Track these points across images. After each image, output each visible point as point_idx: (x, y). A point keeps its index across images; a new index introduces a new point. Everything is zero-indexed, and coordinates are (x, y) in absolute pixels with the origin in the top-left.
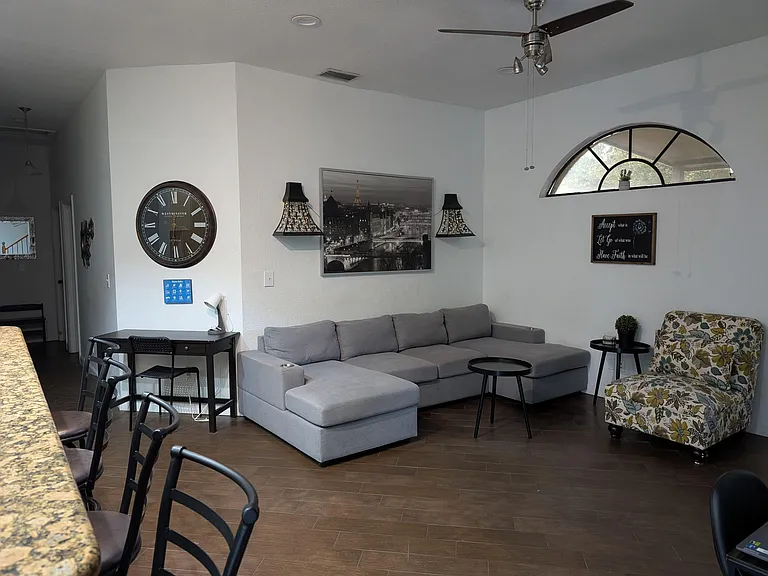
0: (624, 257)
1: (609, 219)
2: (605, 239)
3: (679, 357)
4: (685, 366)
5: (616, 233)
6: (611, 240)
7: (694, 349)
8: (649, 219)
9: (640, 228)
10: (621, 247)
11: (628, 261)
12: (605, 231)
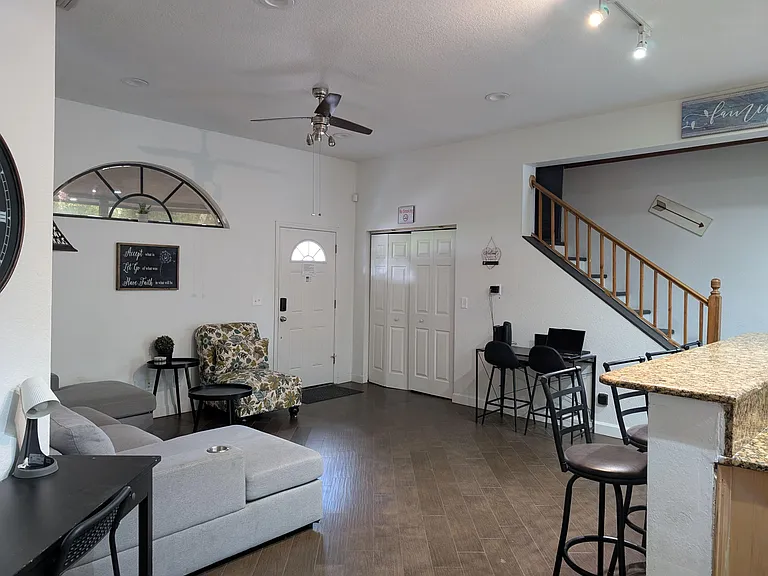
0: (151, 284)
1: (136, 248)
2: (132, 267)
3: (244, 356)
4: (249, 360)
5: (142, 262)
6: (138, 268)
7: (252, 348)
8: (174, 251)
9: (166, 258)
10: (148, 275)
11: (155, 287)
12: (132, 260)
